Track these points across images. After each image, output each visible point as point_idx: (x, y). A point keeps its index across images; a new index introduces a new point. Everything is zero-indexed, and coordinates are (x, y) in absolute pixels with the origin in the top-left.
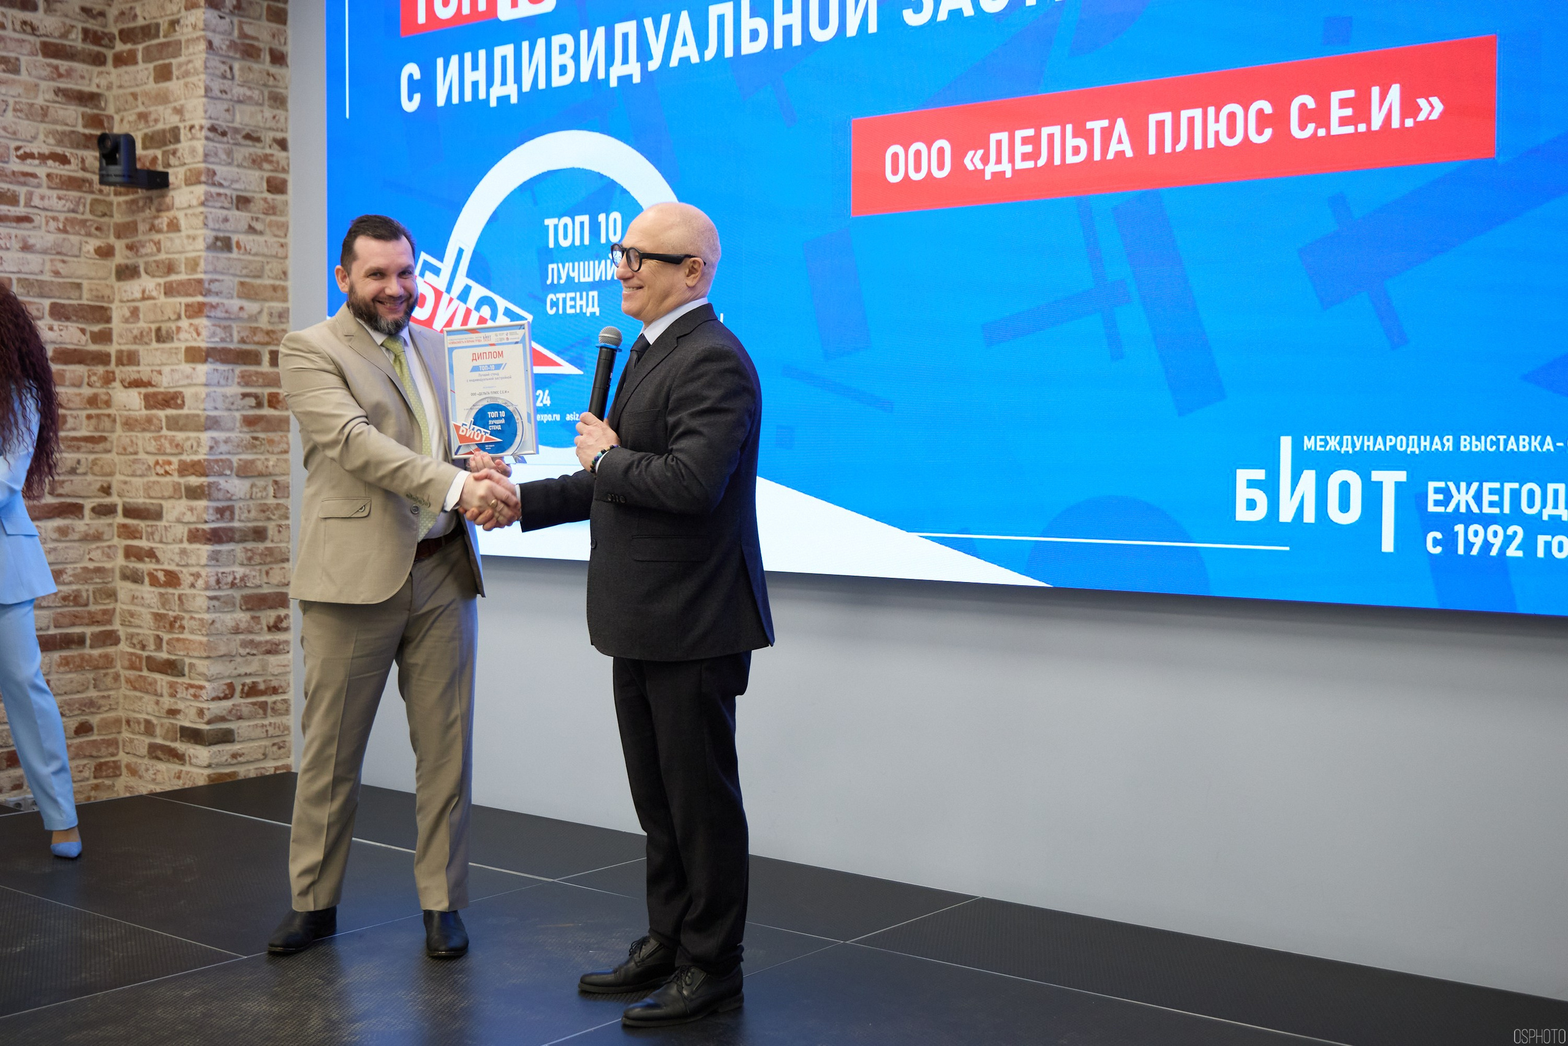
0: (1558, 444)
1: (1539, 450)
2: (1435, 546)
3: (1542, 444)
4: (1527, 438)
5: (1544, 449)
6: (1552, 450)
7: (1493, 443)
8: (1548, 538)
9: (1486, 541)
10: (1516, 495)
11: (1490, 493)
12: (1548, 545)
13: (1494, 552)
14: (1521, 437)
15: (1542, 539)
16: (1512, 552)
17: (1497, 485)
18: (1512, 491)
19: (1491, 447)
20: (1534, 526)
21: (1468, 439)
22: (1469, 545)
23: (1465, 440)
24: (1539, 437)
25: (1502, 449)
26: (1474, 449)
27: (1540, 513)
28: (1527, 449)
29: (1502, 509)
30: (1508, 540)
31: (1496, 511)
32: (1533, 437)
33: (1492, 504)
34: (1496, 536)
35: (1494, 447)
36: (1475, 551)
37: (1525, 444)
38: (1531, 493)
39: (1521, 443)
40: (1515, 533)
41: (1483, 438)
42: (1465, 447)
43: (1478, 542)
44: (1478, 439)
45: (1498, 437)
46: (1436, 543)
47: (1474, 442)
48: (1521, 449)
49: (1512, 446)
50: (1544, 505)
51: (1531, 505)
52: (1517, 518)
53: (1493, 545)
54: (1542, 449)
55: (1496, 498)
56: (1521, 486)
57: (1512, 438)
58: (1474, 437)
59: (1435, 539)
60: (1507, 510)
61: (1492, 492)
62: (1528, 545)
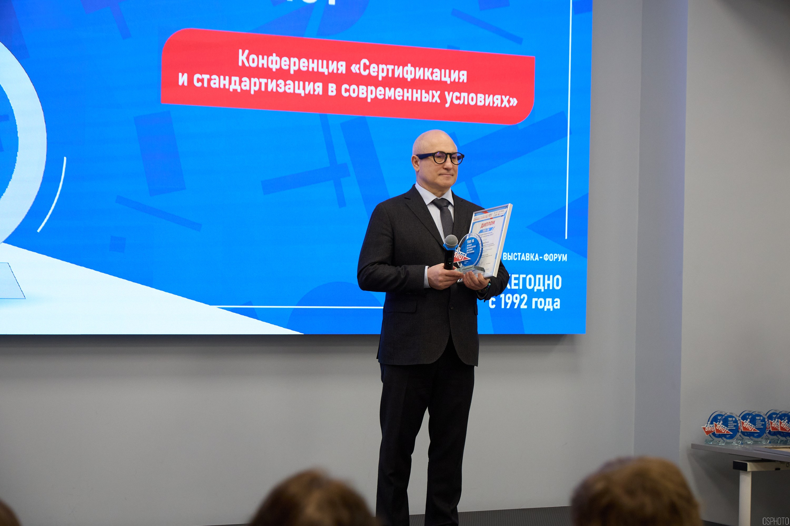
0: (541, 257)
1: (533, 260)
2: (492, 304)
3: (534, 257)
4: (528, 254)
5: (535, 260)
6: (538, 260)
7: (516, 257)
8: (536, 299)
9: (513, 301)
10: (524, 279)
11: (515, 280)
12: (536, 302)
13: (516, 307)
14: (527, 254)
15: (534, 300)
16: (523, 306)
17: (517, 276)
18: (523, 278)
19: (515, 258)
20: (532, 294)
21: (506, 254)
22: (506, 304)
23: (505, 255)
24: (533, 254)
25: (519, 259)
26: (508, 259)
27: (534, 288)
28: (529, 260)
29: (519, 287)
30: (521, 301)
31: (517, 287)
32: (531, 254)
33: (515, 285)
34: (516, 299)
35: (517, 258)
36: (508, 307)
37: (528, 257)
38: (530, 279)
39: (527, 257)
40: (524, 298)
41: (512, 254)
42: (505, 258)
43: (509, 302)
44: (510, 255)
45: (518, 254)
46: (493, 303)
47: (509, 256)
48: (527, 260)
49: (523, 258)
50: (535, 285)
51: (530, 285)
52: (525, 290)
53: (515, 303)
54: (534, 259)
55: (517, 282)
56: (526, 276)
57: (523, 254)
58: (508, 253)
59: (492, 301)
60: (521, 288)
61: (515, 279)
62: (529, 303)
